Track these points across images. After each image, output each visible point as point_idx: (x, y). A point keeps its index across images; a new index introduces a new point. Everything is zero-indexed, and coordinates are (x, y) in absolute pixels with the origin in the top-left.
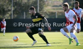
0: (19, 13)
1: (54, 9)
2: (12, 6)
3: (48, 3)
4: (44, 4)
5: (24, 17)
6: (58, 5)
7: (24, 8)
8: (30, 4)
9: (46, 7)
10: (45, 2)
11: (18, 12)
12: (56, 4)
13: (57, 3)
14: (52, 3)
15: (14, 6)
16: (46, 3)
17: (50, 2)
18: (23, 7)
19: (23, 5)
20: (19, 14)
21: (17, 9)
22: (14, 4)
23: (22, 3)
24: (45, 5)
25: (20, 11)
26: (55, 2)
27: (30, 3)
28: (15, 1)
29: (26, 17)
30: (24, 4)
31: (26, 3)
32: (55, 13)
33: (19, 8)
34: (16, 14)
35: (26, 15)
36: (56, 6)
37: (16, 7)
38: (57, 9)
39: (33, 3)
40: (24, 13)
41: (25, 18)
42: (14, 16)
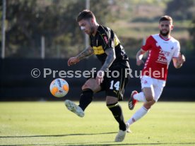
0: (26, 38)
1: (137, 29)
2: (4, 17)
3: (118, 11)
4: (105, 14)
5: (40, 52)
6: (151, 16)
7: (41, 24)
8: (62, 11)
9: (113, 22)
10: (108, 8)
11: (21, 38)
12: (143, 14)
13: (148, 11)
14: (130, 10)
15: (9, 19)
16: (114, 10)
17: (126, 6)
18: (39, 20)
19: (37, 16)
20: (25, 43)
21: (19, 28)
22: (11, 11)
23: (37, 9)
24: (107, 17)
25: (29, 34)
26: (141, 8)
27: (60, 8)
28: (13, 2)
29: (46, 54)
30: (40, 13)
31: (47, 8)
32: (141, 41)
33: (27, 23)
34: (17, 42)
35: (48, 45)
36: (144, 20)
37: (15, 20)
38: (147, 30)
39: (71, 8)
40: (43, 40)
41: (43, 56)
42: (11, 50)
